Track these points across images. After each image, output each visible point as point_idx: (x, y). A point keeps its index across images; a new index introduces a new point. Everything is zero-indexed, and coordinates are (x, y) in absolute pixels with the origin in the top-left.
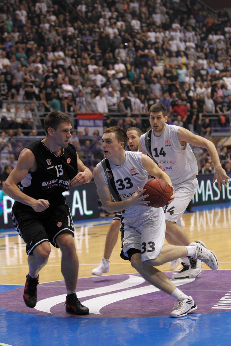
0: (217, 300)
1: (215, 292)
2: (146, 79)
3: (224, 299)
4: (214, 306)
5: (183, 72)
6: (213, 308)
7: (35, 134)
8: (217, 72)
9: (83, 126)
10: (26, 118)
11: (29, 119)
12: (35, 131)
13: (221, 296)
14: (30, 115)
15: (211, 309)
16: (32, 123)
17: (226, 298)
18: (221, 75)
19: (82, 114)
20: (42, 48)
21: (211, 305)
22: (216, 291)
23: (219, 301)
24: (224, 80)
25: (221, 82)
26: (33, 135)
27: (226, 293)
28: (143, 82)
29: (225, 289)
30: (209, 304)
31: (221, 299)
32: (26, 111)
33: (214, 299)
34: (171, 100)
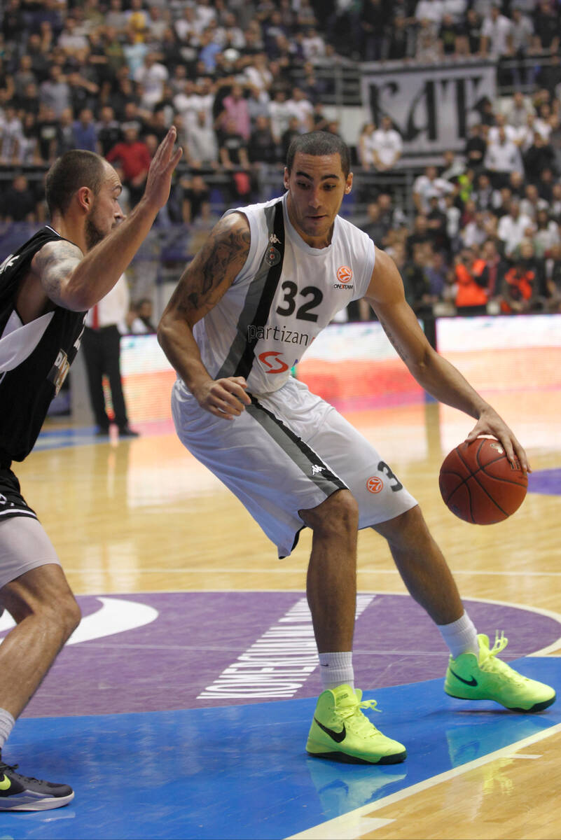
0: (215, 672)
1: (208, 652)
2: (34, 70)
3: (233, 671)
4: (208, 689)
5: (136, 52)
6: (203, 696)
8: (231, 55)
13: (226, 663)
15: (199, 698)
17: (240, 669)
18: (241, 64)
21: (199, 687)
22: (213, 648)
23: (221, 677)
24: (247, 77)
25: (239, 80)
27: (240, 654)
28: (27, 77)
29: (238, 644)
30: (194, 685)
31: (227, 671)
33: (208, 671)
34: (98, 127)
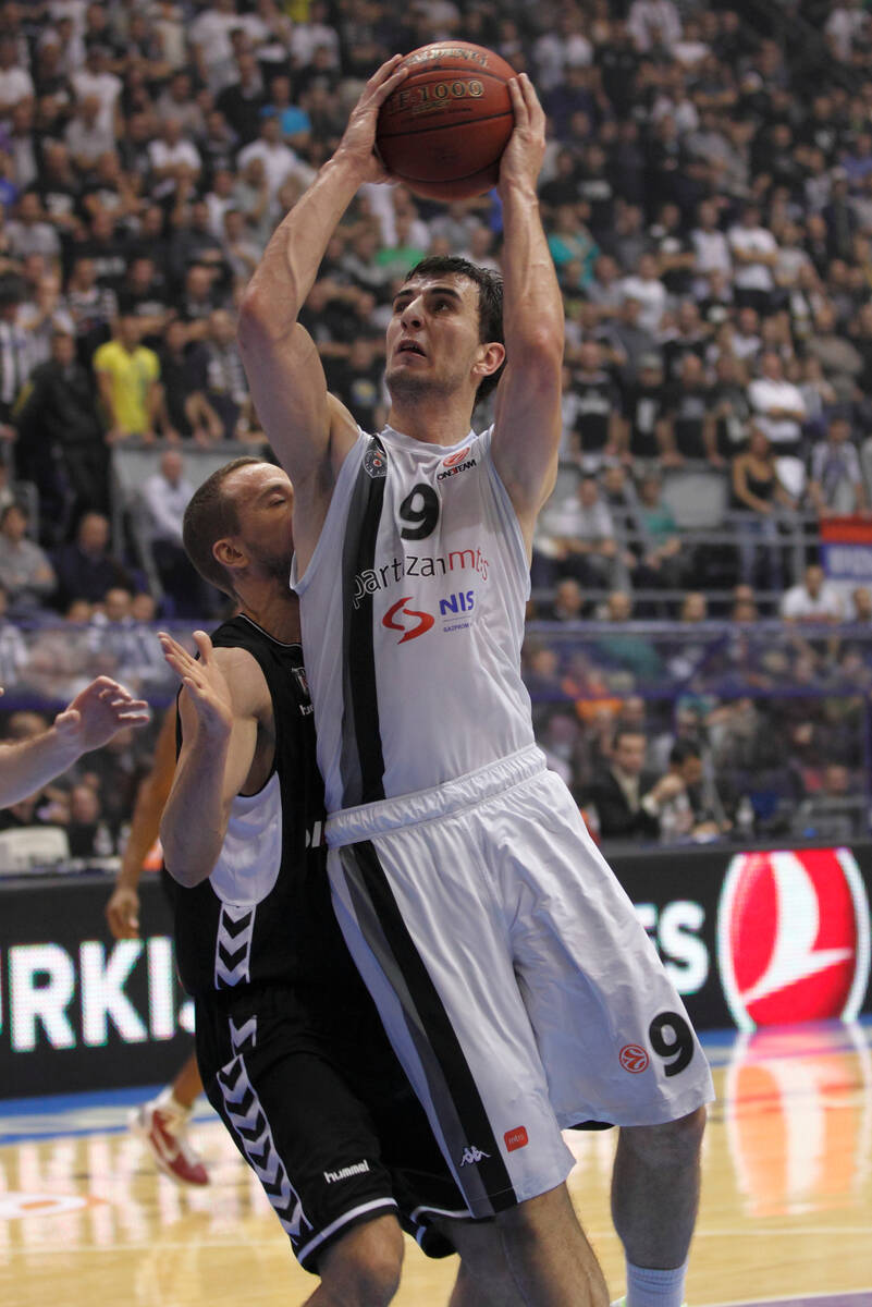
7: (626, 611)
9: (846, 575)
10: (581, 538)
11: (597, 541)
12: (622, 596)
14: (604, 523)
16: (612, 560)
19: (836, 522)
20: (671, 214)
26: (615, 619)
32: (587, 505)
